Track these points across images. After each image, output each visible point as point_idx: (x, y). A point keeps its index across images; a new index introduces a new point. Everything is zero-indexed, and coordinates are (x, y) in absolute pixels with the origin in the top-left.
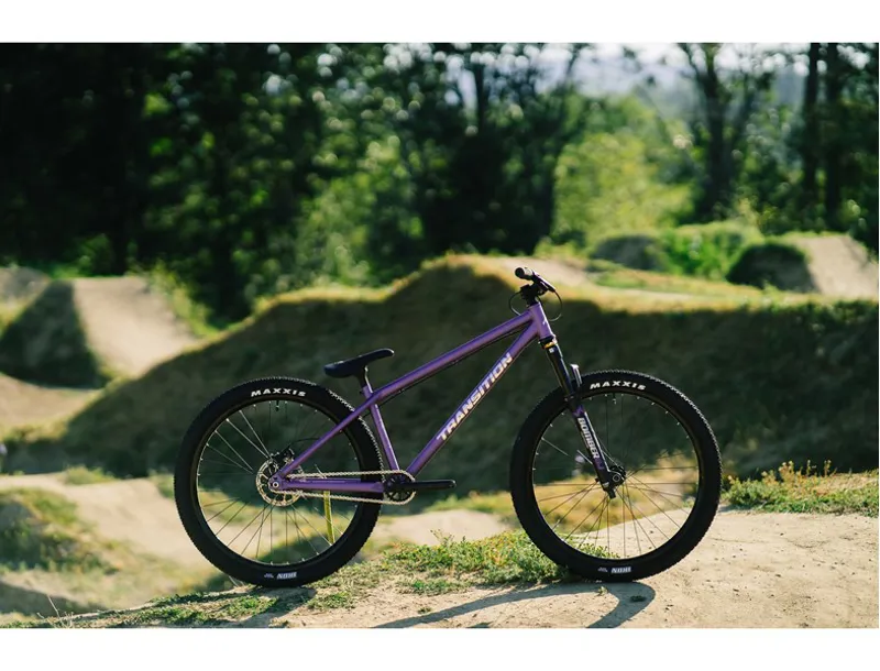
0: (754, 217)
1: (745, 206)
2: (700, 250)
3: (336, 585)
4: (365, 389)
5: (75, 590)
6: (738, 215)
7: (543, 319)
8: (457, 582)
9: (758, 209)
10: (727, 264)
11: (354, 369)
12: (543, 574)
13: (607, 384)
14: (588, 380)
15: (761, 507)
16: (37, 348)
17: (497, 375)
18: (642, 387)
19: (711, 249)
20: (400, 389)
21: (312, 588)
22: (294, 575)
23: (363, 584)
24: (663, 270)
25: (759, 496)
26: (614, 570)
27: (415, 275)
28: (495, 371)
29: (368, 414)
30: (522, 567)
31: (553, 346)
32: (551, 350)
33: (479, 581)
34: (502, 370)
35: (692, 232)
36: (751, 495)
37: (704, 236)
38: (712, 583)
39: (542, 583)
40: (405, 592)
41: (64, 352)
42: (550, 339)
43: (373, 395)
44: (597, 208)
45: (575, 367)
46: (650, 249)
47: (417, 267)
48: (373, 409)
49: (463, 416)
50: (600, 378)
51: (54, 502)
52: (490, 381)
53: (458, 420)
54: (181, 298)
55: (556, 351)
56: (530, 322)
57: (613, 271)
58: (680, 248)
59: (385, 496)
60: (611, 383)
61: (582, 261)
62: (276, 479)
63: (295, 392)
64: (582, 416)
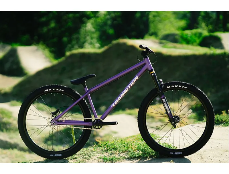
0: (206, 28)
1: (203, 25)
2: (191, 37)
3: (76, 158)
4: (85, 88)
5: (11, 138)
6: (201, 27)
7: (149, 63)
8: (119, 157)
9: (207, 26)
10: (198, 41)
11: (81, 82)
12: (150, 154)
13: (173, 86)
14: (166, 85)
15: (223, 124)
16: (7, 66)
17: (133, 84)
18: (186, 88)
19: (194, 37)
20: (98, 89)
21: (67, 160)
22: (60, 155)
23: (85, 158)
24: (181, 43)
25: (222, 120)
26: (176, 153)
27: (110, 45)
28: (132, 82)
29: (86, 98)
30: (142, 151)
31: (153, 73)
32: (153, 75)
33: (127, 157)
34: (135, 81)
35: (188, 32)
36: (219, 120)
37: (192, 33)
38: (211, 158)
39: (149, 158)
40: (100, 162)
41: (15, 67)
42: (152, 70)
43: (88, 91)
44: (160, 26)
45: (161, 80)
46: (177, 37)
47: (110, 42)
48: (88, 96)
49: (120, 98)
50: (170, 84)
51: (6, 112)
52: (130, 86)
53: (119, 100)
54: (47, 52)
55: (154, 75)
56: (145, 64)
57: (167, 43)
58: (185, 36)
59: (93, 127)
60: (174, 86)
61: (157, 41)
62: (53, 121)
63: (60, 90)
64: (164, 98)
